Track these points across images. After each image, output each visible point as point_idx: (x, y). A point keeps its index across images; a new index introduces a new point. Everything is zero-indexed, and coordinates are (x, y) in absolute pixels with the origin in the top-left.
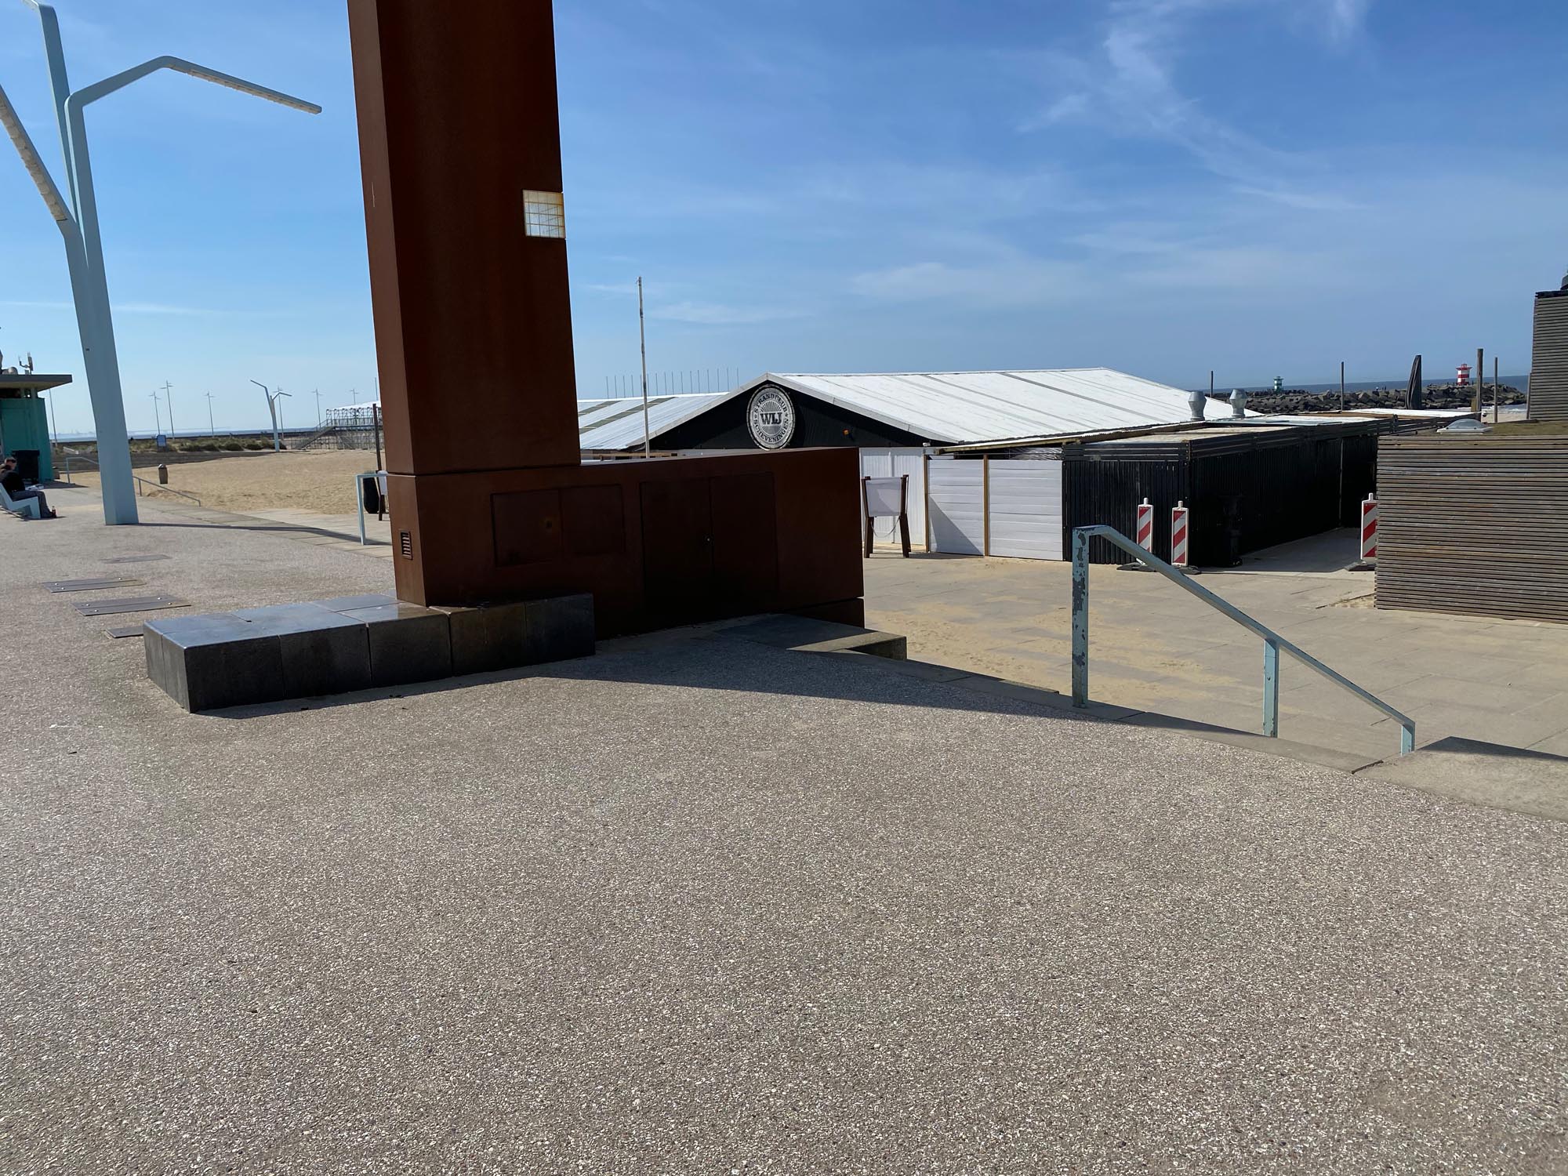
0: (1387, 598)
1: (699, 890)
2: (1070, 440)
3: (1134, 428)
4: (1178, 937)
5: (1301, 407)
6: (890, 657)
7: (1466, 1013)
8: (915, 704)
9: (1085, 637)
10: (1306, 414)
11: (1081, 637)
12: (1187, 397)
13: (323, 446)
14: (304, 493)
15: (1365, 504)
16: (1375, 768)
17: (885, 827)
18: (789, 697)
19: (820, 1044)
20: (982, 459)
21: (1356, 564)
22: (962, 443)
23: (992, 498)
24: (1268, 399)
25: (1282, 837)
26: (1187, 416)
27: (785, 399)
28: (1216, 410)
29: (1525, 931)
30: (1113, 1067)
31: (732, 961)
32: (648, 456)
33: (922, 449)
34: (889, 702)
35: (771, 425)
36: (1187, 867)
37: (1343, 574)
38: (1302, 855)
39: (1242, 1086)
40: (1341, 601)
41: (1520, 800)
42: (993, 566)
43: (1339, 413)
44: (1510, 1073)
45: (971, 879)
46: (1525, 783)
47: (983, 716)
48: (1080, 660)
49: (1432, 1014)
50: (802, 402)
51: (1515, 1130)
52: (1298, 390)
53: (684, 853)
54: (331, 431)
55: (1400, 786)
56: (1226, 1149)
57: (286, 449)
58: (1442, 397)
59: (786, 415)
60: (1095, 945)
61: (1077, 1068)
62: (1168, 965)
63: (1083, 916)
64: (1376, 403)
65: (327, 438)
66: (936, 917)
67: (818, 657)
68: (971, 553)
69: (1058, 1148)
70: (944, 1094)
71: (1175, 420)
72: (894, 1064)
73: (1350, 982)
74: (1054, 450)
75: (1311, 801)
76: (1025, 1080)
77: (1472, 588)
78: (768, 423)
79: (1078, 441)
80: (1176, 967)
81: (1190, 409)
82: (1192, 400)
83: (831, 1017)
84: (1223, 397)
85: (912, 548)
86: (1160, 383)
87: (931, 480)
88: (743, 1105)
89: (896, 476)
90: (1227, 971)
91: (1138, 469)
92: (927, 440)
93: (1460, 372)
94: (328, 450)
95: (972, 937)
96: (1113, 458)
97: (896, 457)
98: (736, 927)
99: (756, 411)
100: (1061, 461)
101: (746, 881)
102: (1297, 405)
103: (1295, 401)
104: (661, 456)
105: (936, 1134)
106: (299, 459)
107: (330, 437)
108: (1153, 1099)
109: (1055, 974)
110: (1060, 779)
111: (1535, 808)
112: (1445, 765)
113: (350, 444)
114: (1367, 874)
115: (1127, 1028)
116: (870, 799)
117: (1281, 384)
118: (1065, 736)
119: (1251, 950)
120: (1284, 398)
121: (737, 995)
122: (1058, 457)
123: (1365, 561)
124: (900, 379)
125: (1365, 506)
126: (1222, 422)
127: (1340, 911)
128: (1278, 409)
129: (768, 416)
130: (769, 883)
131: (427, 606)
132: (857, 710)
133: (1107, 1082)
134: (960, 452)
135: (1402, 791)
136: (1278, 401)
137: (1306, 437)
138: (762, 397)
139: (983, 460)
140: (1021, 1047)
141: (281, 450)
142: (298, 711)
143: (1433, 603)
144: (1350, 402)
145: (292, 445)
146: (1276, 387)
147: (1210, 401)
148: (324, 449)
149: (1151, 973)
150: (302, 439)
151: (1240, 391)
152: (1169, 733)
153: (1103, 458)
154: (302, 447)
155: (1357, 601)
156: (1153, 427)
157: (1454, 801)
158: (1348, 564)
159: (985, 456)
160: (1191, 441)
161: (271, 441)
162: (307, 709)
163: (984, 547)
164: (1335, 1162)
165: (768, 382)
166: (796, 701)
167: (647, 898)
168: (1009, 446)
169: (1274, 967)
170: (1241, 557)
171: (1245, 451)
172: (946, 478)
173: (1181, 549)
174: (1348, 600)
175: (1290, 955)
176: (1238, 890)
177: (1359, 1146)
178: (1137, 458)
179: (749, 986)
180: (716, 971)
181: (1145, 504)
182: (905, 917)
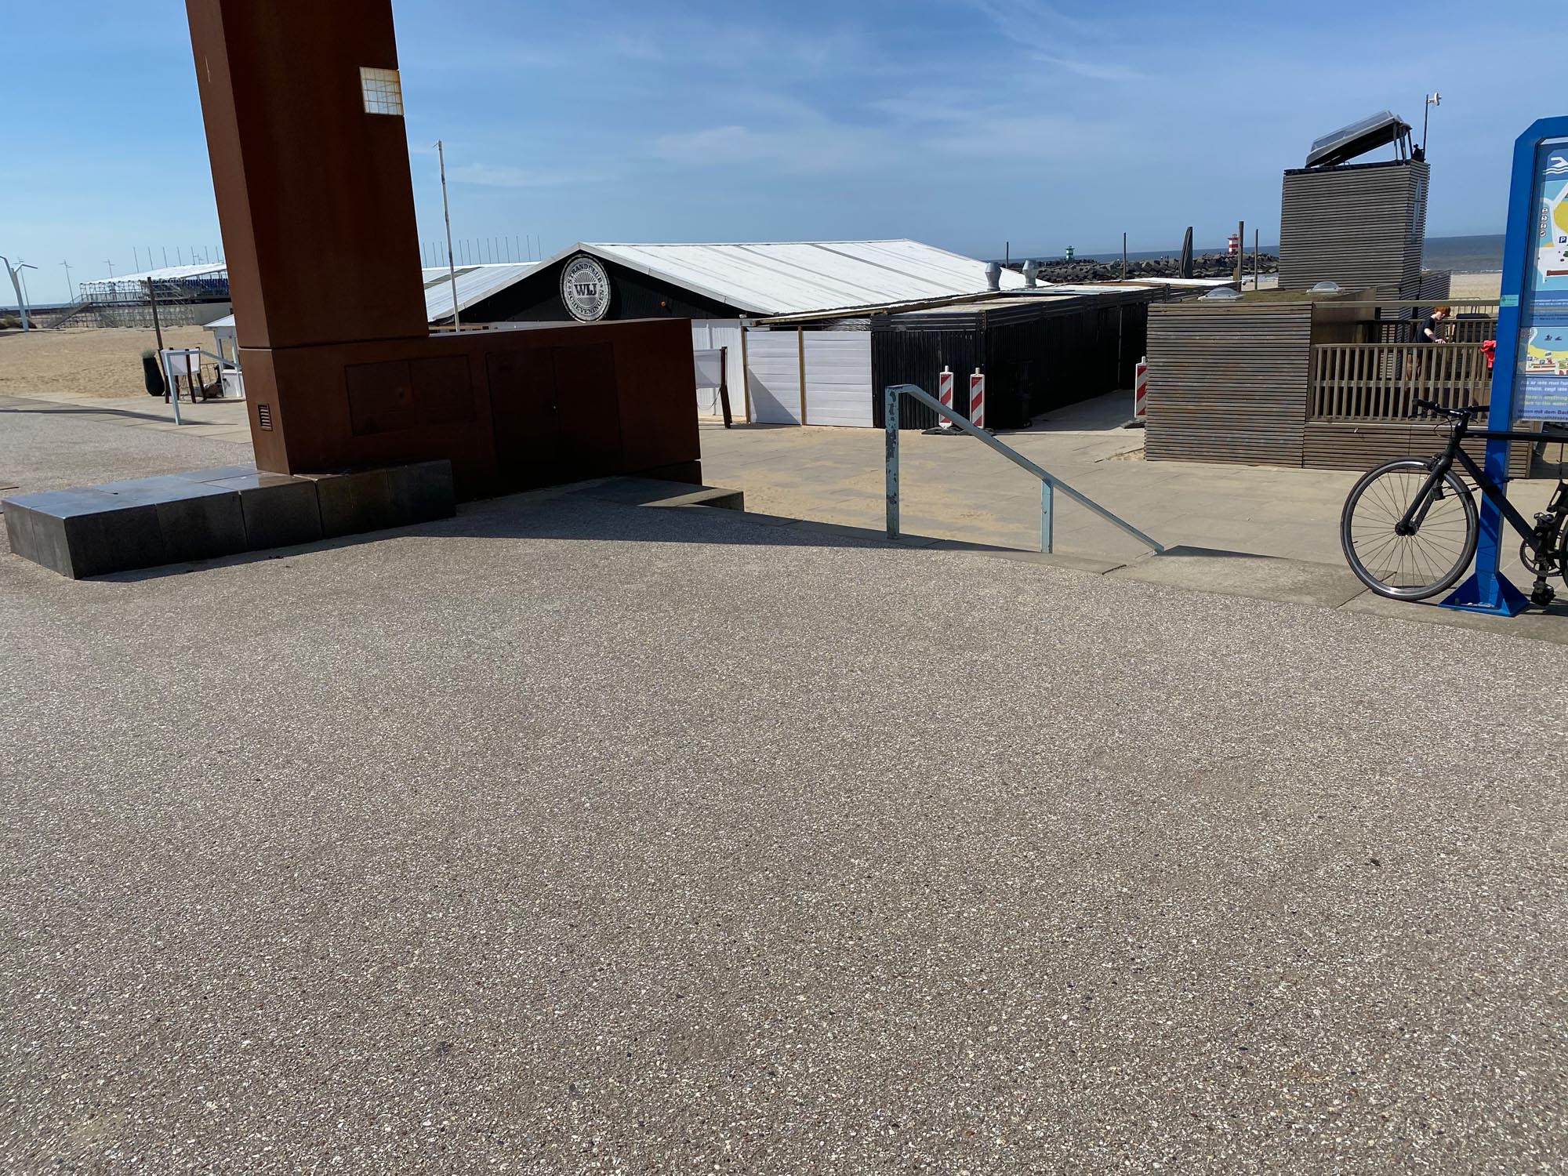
0: (1153, 451)
1: (602, 680)
2: (878, 311)
3: (936, 299)
4: (968, 684)
5: (1090, 277)
6: (730, 508)
7: (1160, 713)
8: (757, 543)
9: (896, 480)
10: (1091, 284)
11: (893, 480)
12: (985, 267)
13: (80, 324)
14: (72, 376)
15: (1138, 367)
16: (1120, 570)
17: (744, 630)
18: (647, 543)
19: (716, 762)
20: (797, 330)
21: (1130, 422)
22: (777, 315)
23: (807, 368)
24: (1060, 269)
25: (1046, 619)
26: (984, 287)
27: (598, 269)
28: (1011, 281)
29: (1208, 665)
30: (923, 758)
31: (639, 721)
32: (458, 329)
33: (739, 320)
34: (736, 544)
35: (586, 296)
36: (975, 641)
37: (1120, 431)
38: (1060, 629)
39: (1009, 762)
40: (1117, 455)
41: (1221, 586)
42: (810, 434)
43: (1119, 282)
44: (1184, 741)
45: (816, 658)
46: (1226, 574)
47: (815, 549)
48: (892, 499)
49: (1139, 715)
50: (616, 272)
51: (1181, 770)
52: (1087, 259)
53: (583, 657)
54: (89, 308)
55: (1136, 581)
56: (998, 794)
57: (35, 328)
58: (1214, 266)
59: (602, 286)
60: (909, 692)
61: (899, 760)
62: (961, 700)
63: (900, 676)
64: (1158, 272)
65: (83, 315)
66: (791, 683)
67: (668, 511)
68: (788, 423)
69: (888, 802)
70: (808, 781)
71: (973, 291)
72: (771, 768)
73: (1086, 701)
74: (864, 321)
75: (1069, 594)
76: (863, 770)
77: (1224, 439)
78: (583, 295)
79: (885, 312)
80: (967, 701)
81: (987, 279)
82: (989, 271)
83: (721, 747)
84: (1016, 267)
85: (733, 419)
86: (960, 254)
87: (749, 351)
88: (666, 799)
89: (714, 348)
90: (1002, 701)
91: (939, 339)
92: (743, 312)
93: (1231, 242)
94: (86, 329)
95: (820, 694)
96: (915, 328)
97: (713, 329)
98: (638, 701)
99: (570, 281)
100: (870, 332)
101: (639, 672)
102: (1086, 274)
103: (1085, 270)
104: (472, 329)
105: (805, 802)
106: (54, 339)
107: (88, 314)
108: (950, 773)
109: (881, 710)
110: (879, 590)
111: (1231, 590)
112: (1172, 566)
113: (112, 322)
114: (1105, 638)
115: (932, 737)
116: (729, 612)
117: (1072, 254)
118: (882, 560)
119: (1018, 688)
120: (1074, 267)
121: (648, 740)
122: (868, 328)
123: (1139, 419)
124: (714, 250)
125: (1138, 370)
126: (1015, 292)
127: (1084, 661)
128: (1069, 278)
129: (583, 287)
130: (658, 672)
131: (292, 474)
132: (709, 550)
133: (920, 766)
134: (776, 324)
135: (1137, 584)
136: (1070, 271)
137: (1090, 306)
138: (575, 268)
139: (797, 332)
140: (860, 752)
141: (30, 330)
142: (184, 573)
143: (1193, 453)
144: (1135, 271)
145: (42, 323)
146: (1067, 257)
147: (1005, 272)
148: (81, 327)
149: (949, 706)
150: (54, 316)
151: (1032, 262)
152: (963, 553)
153: (908, 328)
154: (56, 325)
155: (1130, 454)
156: (953, 298)
157: (1175, 588)
158: (1125, 422)
159: (800, 328)
160: (986, 311)
161: (17, 320)
162: (192, 571)
163: (800, 417)
164: (1067, 794)
165: (580, 252)
166: (654, 546)
167: (561, 688)
168: (821, 317)
169: (1035, 696)
170: (1032, 419)
171: (1034, 319)
172: (764, 350)
173: (978, 413)
174: (1122, 454)
175: (1046, 689)
176: (1012, 653)
177: (1083, 786)
178: (940, 328)
179: (655, 734)
180: (628, 728)
181: (946, 372)
182: (767, 685)
